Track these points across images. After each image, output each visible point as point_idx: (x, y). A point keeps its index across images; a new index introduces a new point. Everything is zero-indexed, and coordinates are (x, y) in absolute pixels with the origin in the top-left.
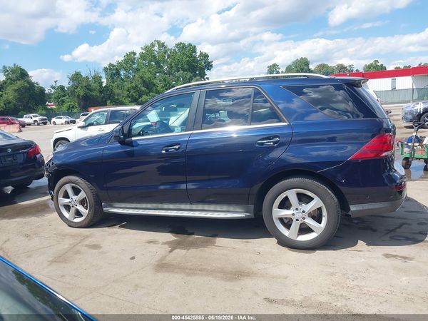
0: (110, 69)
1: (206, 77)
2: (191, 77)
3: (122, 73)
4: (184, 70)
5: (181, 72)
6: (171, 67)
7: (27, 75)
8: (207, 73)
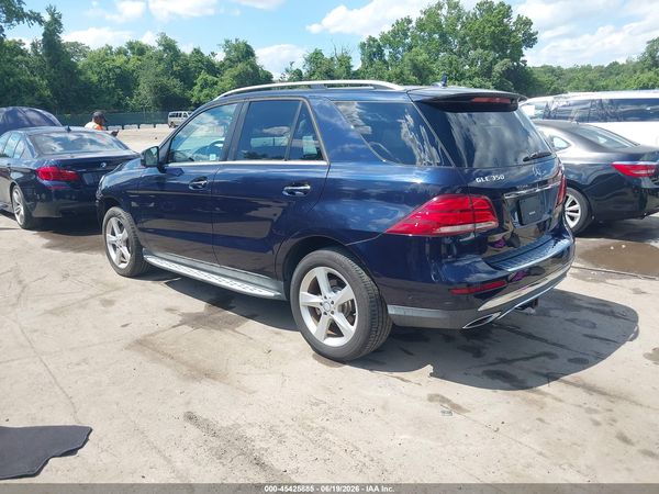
0: (369, 45)
1: (522, 59)
2: (494, 59)
3: (387, 52)
4: (484, 47)
5: (480, 51)
6: (463, 42)
7: (253, 55)
8: (525, 52)
